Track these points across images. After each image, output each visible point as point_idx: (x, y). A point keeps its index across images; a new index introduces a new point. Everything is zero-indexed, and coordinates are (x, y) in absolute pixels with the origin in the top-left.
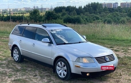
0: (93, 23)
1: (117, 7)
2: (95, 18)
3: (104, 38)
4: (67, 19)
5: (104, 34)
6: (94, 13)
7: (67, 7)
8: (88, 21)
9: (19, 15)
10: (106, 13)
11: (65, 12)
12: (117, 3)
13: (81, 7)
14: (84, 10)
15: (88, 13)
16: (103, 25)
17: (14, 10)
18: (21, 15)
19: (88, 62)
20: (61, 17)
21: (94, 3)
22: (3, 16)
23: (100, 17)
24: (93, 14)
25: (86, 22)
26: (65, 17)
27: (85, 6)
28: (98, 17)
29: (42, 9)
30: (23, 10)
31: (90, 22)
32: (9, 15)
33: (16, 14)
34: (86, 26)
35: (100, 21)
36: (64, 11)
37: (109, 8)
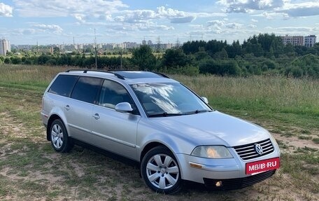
0: (261, 76)
1: (313, 43)
2: (265, 66)
3: (288, 108)
4: (208, 65)
5: (286, 100)
6: (265, 55)
7: (210, 42)
8: (250, 72)
9: (113, 56)
10: (289, 56)
11: (204, 52)
12: (314, 36)
13: (238, 42)
14: (245, 49)
15: (251, 54)
16: (285, 79)
17: (105, 47)
18: (117, 56)
19: (219, 156)
20: (194, 61)
21: (266, 35)
22: (84, 57)
23: (277, 65)
24: (261, 58)
25: (247, 73)
26: (204, 61)
27: (246, 41)
28: (272, 64)
29: (159, 45)
30: (122, 47)
31: (256, 74)
32: (94, 56)
33: (109, 54)
34: (246, 80)
35: (277, 71)
36: (202, 50)
37: (296, 47)
